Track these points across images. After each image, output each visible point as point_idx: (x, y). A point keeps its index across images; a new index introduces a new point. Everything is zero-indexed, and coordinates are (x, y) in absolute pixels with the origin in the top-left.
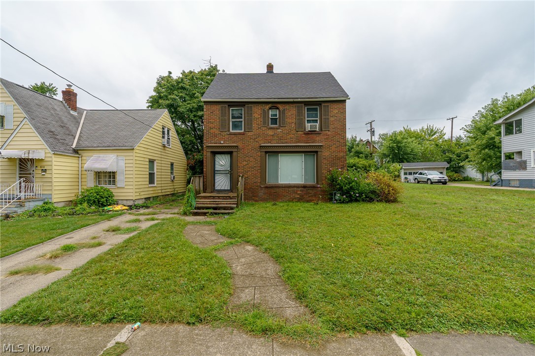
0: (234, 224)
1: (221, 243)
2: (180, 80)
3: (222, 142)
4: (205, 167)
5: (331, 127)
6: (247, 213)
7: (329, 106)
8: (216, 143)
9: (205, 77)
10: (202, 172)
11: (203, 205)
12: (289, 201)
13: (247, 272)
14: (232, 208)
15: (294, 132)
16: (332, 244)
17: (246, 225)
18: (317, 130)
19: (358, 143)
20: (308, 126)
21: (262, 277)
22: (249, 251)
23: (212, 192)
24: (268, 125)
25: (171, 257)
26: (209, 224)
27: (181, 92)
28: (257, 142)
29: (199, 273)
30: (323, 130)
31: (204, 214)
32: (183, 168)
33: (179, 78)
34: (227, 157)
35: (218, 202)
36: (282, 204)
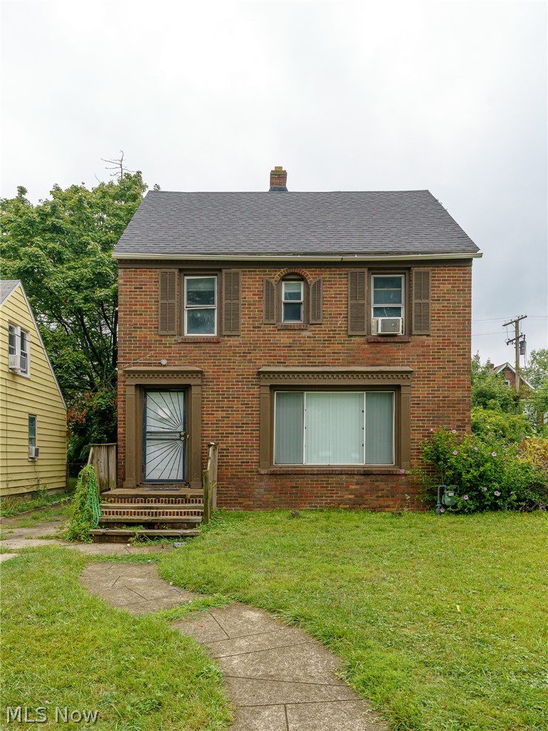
0: (204, 562)
1: (181, 604)
2: (48, 209)
3: (164, 362)
4: (120, 424)
5: (434, 325)
6: (231, 536)
7: (431, 275)
8: (149, 364)
9: (111, 201)
10: (113, 437)
11: (119, 517)
12: (331, 509)
13: (258, 670)
14: (192, 525)
15: (342, 337)
16: (458, 607)
17: (235, 563)
18: (400, 333)
19: (484, 373)
20: (377, 324)
21: (296, 681)
22: (253, 624)
23: (138, 486)
24: (279, 320)
25: (66, 635)
26: (140, 561)
27: (52, 240)
28: (250, 361)
29: (143, 673)
30: (414, 332)
31: (124, 539)
32: (58, 428)
33: (46, 203)
34: (175, 400)
35: (157, 508)
36: (312, 516)
